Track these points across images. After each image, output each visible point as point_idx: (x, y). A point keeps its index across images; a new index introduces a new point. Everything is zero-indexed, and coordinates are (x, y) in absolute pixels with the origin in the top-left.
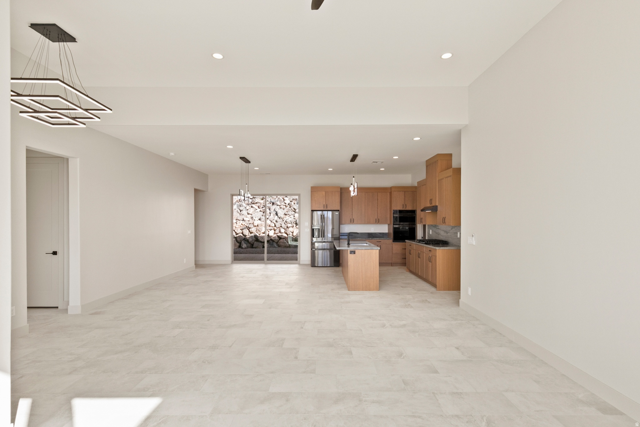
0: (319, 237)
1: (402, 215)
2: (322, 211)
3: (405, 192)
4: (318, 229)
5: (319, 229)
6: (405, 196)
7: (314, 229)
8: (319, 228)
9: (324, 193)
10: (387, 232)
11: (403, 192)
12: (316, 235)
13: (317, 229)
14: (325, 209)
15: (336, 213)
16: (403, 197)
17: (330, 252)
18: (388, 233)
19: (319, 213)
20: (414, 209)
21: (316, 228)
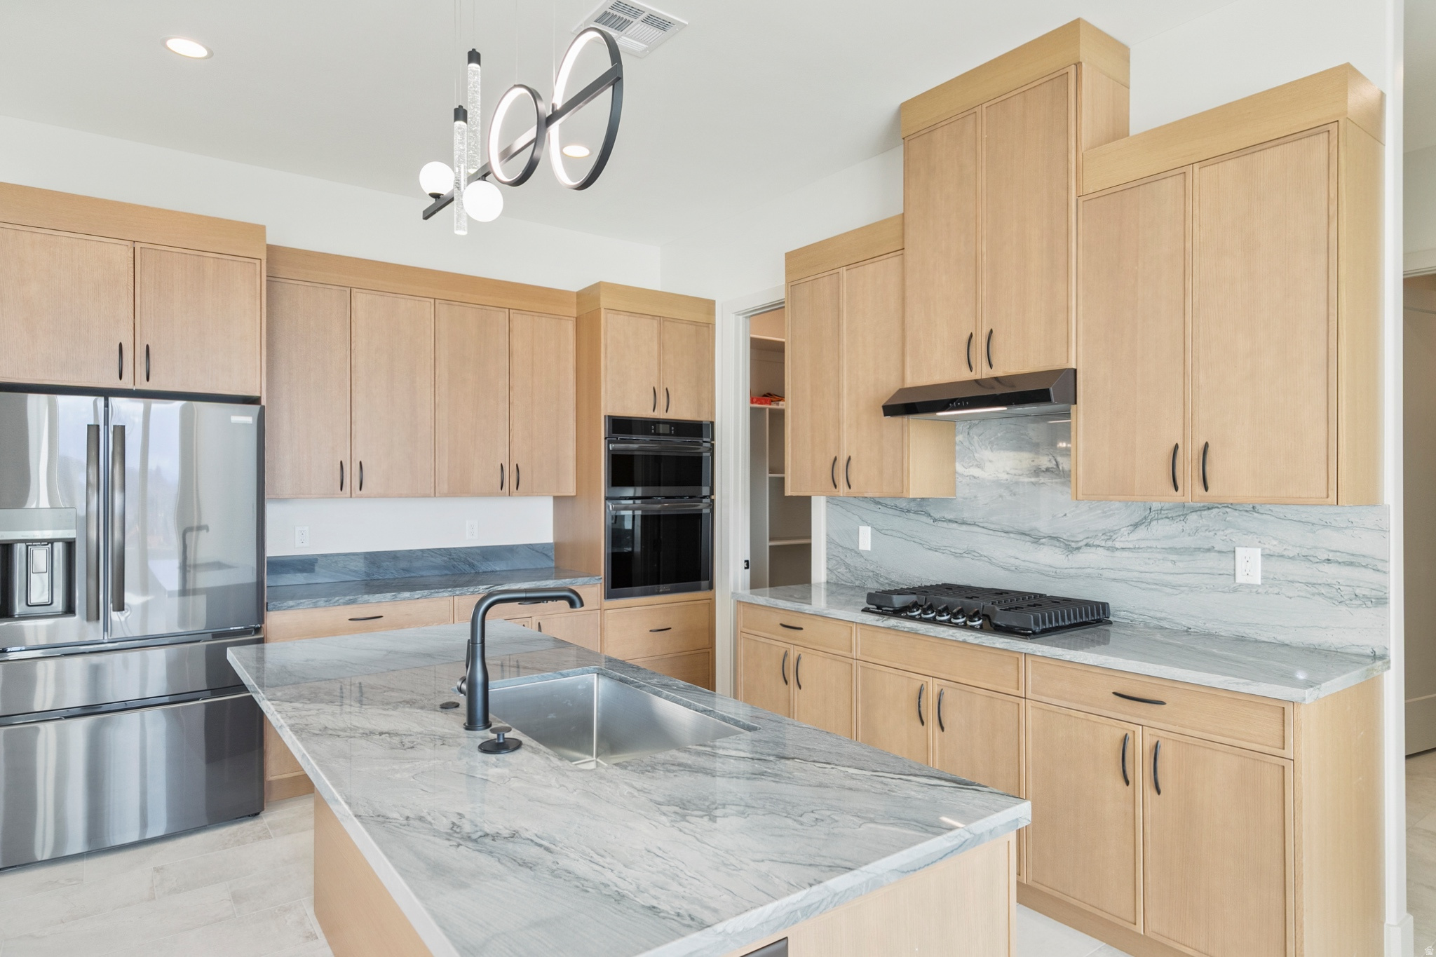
0: (69, 610)
1: (635, 446)
2: (106, 393)
3: (662, 320)
4: (59, 548)
5: (70, 545)
6: (661, 344)
7: (19, 549)
8: (70, 534)
9: (121, 254)
10: (551, 541)
11: (655, 323)
12: (39, 594)
13: (51, 542)
14: (126, 384)
15: (235, 419)
16: (656, 347)
17: (175, 718)
18: (557, 547)
19: (80, 410)
20: (704, 418)
21: (48, 534)
